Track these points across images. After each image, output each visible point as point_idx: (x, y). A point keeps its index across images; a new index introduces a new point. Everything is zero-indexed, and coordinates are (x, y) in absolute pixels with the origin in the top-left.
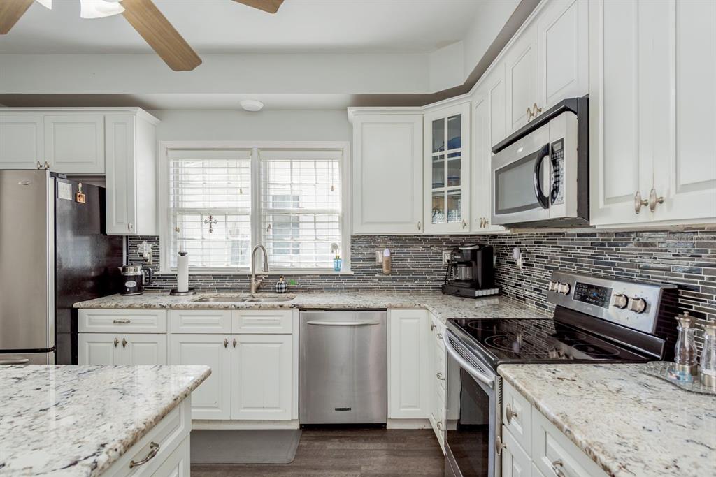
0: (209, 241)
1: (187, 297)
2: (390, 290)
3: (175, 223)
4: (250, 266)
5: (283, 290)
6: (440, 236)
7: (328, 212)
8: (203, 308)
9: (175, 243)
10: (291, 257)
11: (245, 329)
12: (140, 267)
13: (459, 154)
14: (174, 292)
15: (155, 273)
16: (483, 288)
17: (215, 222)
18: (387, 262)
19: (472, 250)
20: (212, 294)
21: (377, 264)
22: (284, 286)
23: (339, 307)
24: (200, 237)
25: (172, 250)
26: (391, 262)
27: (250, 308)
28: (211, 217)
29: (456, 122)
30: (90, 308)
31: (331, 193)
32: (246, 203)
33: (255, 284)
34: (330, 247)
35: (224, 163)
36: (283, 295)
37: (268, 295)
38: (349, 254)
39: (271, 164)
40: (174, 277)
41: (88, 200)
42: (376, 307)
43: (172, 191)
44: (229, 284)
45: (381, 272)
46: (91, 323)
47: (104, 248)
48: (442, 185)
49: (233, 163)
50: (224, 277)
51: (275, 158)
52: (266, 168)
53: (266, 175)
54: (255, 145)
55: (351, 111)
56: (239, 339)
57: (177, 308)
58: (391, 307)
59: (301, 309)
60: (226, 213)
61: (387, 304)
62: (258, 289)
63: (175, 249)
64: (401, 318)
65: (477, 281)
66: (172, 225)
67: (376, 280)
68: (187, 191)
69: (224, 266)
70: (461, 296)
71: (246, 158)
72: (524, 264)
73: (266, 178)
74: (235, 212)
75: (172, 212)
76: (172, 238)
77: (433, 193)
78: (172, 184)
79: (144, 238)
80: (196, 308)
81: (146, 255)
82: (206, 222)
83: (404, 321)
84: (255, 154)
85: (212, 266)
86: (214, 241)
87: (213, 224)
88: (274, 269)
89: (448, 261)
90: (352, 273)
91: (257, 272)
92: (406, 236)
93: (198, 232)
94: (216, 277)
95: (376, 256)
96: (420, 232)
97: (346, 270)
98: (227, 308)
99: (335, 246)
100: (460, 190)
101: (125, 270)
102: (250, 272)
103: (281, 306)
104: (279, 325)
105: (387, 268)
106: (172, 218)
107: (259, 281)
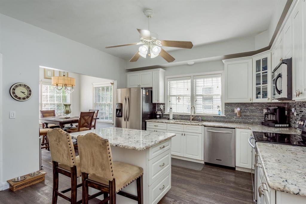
0: (178, 105)
1: (172, 120)
2: (240, 123)
3: (169, 99)
4: (190, 112)
5: (200, 121)
6: (262, 103)
7: (216, 95)
8: (176, 124)
9: (169, 105)
10: (204, 110)
11: (188, 131)
12: (160, 112)
13: (266, 72)
14: (169, 119)
15: (164, 114)
16: (280, 124)
17: (180, 99)
18: (239, 112)
19: (274, 109)
20: (179, 120)
21: (235, 113)
22: (201, 119)
23: (217, 126)
24: (176, 104)
25: (168, 107)
26: (240, 112)
27: (189, 124)
29: (265, 61)
30: (149, 122)
31: (217, 88)
32: (189, 93)
33: (191, 118)
34: (217, 107)
35: (183, 81)
36: (200, 122)
37: (195, 122)
38: (224, 109)
39: (197, 80)
40: (169, 115)
41: (149, 94)
42: (231, 127)
43: (168, 90)
45: (236, 116)
46: (149, 126)
47: (152, 106)
48: (260, 84)
49: (185, 81)
51: (198, 78)
52: (196, 82)
53: (196, 84)
54: (192, 75)
55: (224, 61)
56: (186, 133)
57: (169, 123)
58: (237, 128)
59: (205, 126)
60: (183, 96)
61: (235, 127)
62: (193, 120)
63: (169, 107)
64: (241, 132)
65: (277, 120)
66: (168, 100)
67: (235, 119)
68: (173, 90)
69: (183, 112)
70: (269, 126)
71: (189, 79)
72: (297, 115)
73: (195, 85)
74: (186, 96)
75: (168, 96)
76: (168, 104)
77: (256, 87)
78: (168, 88)
79: (161, 104)
80: (174, 123)
81: (162, 109)
82: (178, 99)
83: (242, 133)
84: (192, 78)
85: (179, 112)
86: (180, 105)
88: (198, 114)
89: (266, 113)
90: (225, 116)
91: (192, 114)
92: (247, 103)
93: (175, 102)
94: (180, 115)
95: (235, 110)
96: (251, 102)
97: (223, 115)
98: (182, 124)
99: (218, 107)
100: (267, 86)
101: (157, 112)
102: (190, 114)
103: (198, 125)
104: (198, 130)
105: (239, 115)
106: (168, 98)
107: (193, 117)
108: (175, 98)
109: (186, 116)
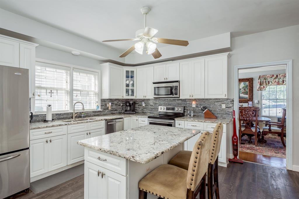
0: (50, 100)
1: (52, 123)
5: (82, 117)
11: (92, 128)
14: (45, 121)
17: (53, 93)
18: (110, 106)
21: (107, 107)
24: (46, 99)
28: (51, 91)
29: (133, 72)
30: (34, 129)
35: (55, 70)
38: (100, 104)
44: (62, 117)
45: (108, 109)
50: (60, 114)
54: (72, 66)
58: (125, 117)
59: (106, 120)
60: (57, 89)
62: (76, 117)
67: (107, 112)
72: (145, 105)
74: (61, 89)
77: (126, 89)
82: (49, 93)
84: (72, 69)
87: (52, 94)
90: (101, 110)
93: (45, 97)
95: (107, 104)
96: (123, 98)
97: (99, 109)
98: (87, 122)
100: (134, 88)
102: (72, 111)
103: (102, 120)
108: (45, 91)
109: (65, 114)
